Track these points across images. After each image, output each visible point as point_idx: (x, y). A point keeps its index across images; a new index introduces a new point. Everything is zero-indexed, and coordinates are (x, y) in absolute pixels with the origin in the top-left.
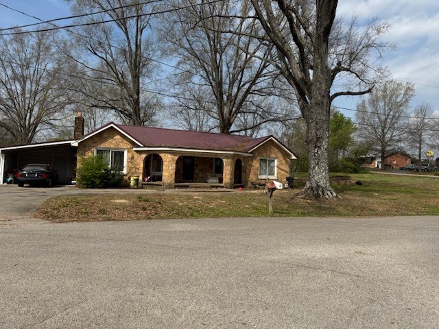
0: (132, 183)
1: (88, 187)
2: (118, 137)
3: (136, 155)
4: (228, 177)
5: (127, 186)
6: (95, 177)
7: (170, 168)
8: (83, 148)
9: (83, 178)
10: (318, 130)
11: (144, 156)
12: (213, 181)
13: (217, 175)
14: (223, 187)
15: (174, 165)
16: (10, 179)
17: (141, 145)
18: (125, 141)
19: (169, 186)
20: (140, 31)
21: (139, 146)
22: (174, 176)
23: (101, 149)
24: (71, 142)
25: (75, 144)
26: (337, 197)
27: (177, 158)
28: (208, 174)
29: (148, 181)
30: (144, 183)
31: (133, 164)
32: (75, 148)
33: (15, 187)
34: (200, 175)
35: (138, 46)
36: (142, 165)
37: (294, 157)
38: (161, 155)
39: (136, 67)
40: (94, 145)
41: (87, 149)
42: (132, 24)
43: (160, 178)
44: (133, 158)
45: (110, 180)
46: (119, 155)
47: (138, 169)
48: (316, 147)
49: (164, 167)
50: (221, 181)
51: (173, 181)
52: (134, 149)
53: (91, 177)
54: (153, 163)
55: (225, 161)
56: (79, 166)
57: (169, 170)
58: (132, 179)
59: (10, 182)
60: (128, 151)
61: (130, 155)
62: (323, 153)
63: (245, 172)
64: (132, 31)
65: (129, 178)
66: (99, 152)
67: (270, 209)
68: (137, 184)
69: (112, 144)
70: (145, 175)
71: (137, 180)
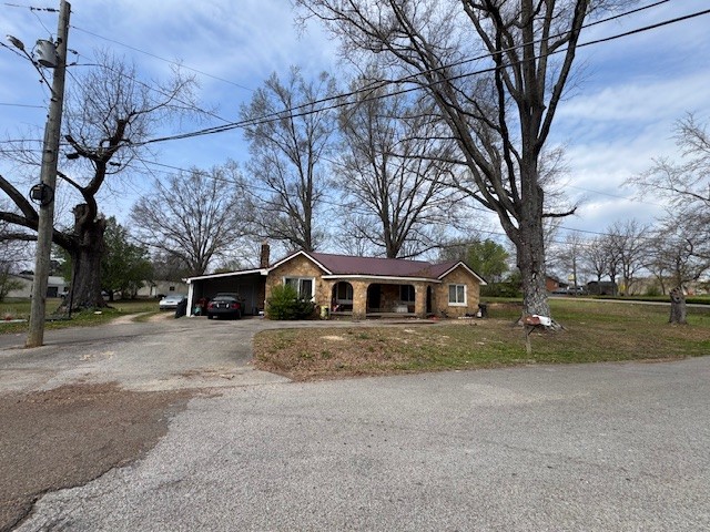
0: (323, 313)
1: (279, 319)
2: (306, 264)
3: (324, 283)
4: (421, 305)
5: (318, 317)
6: (288, 307)
7: (361, 296)
8: (272, 277)
9: (273, 308)
10: (533, 253)
11: (332, 284)
12: (402, 310)
14: (415, 317)
15: (366, 293)
16: (197, 310)
17: (330, 273)
18: (314, 269)
19: (361, 318)
20: (311, 165)
21: (328, 275)
22: (365, 305)
23: (289, 277)
24: (261, 271)
25: (264, 272)
26: (562, 328)
27: (367, 286)
28: (395, 302)
29: (337, 310)
30: (332, 312)
31: (321, 292)
32: (265, 277)
33: (205, 321)
34: (387, 303)
35: (310, 180)
36: (330, 294)
37: (484, 283)
38: (352, 283)
39: (309, 199)
40: (283, 273)
41: (276, 278)
42: (304, 159)
43: (350, 307)
44: (321, 286)
45: (302, 310)
46: (307, 284)
47: (327, 297)
48: (533, 272)
49: (355, 296)
50: (411, 309)
51: (365, 311)
52: (323, 277)
53: (283, 306)
54: (343, 290)
55: (417, 288)
56: (268, 295)
57: (359, 299)
58: (323, 308)
59: (197, 314)
60: (317, 280)
61: (318, 284)
62: (541, 279)
63: (435, 299)
64: (305, 168)
65: (319, 307)
66: (288, 280)
67: (529, 350)
68: (327, 315)
69: (302, 272)
70: (334, 304)
71: (327, 309)
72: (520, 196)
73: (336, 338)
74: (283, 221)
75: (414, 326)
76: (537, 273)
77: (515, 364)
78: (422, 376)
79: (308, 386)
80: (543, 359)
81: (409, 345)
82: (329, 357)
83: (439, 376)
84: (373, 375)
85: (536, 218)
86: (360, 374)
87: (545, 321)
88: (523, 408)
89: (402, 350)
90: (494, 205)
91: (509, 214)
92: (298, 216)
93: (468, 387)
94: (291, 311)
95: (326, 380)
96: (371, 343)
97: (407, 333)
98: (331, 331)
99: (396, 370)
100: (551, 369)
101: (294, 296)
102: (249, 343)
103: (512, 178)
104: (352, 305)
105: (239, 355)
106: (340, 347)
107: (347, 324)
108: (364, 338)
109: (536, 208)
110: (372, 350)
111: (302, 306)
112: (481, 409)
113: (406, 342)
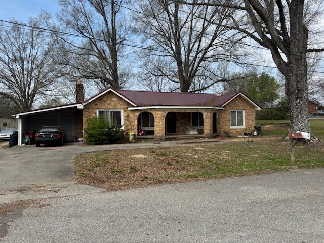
0: (131, 138)
1: (96, 144)
2: (115, 99)
3: (131, 115)
4: (208, 128)
5: (127, 141)
6: (102, 135)
7: (161, 124)
8: (87, 110)
9: (90, 136)
10: (298, 82)
11: (137, 114)
12: (193, 133)
13: (195, 127)
14: (204, 137)
15: (164, 121)
16: (27, 140)
17: (135, 105)
18: (121, 103)
19: (161, 140)
20: (114, 15)
21: (134, 107)
22: (164, 130)
23: (102, 110)
24: (78, 105)
25: (80, 106)
26: (319, 141)
27: (165, 114)
28: (187, 127)
29: (142, 135)
30: (138, 137)
31: (128, 121)
32: (81, 110)
33: (34, 149)
34: (181, 128)
35: (113, 27)
36: (136, 122)
38: (153, 113)
39: (114, 43)
40: (96, 107)
41: (90, 111)
42: (108, 9)
43: (152, 132)
44: (128, 116)
45: (113, 136)
46: (117, 115)
47: (133, 125)
48: (298, 98)
49: (156, 123)
50: (201, 132)
51: (164, 134)
52: (129, 109)
53: (99, 134)
54: (146, 118)
55: (205, 114)
56: (85, 125)
57: (159, 126)
58: (130, 134)
59: (27, 143)
60: (124, 111)
61: (126, 115)
62: (304, 103)
63: (219, 123)
64: (109, 17)
65: (127, 134)
66: (100, 112)
67: (293, 159)
68: (134, 139)
69: (111, 105)
70: (139, 130)
71: (134, 135)
72: (289, 35)
73: (141, 156)
74: (94, 64)
75: (203, 144)
76: (301, 98)
77: (282, 170)
78: (209, 182)
79: (119, 194)
80: (303, 165)
81: (199, 159)
82: (136, 171)
83: (222, 181)
84: (171, 182)
85: (302, 52)
86: (160, 182)
87: (306, 135)
88: (285, 201)
89: (193, 163)
90: (267, 43)
91: (280, 50)
92: (105, 59)
93: (245, 188)
94: (104, 137)
95: (134, 188)
96: (169, 159)
97: (197, 150)
98: (138, 151)
99: (188, 178)
100: (308, 172)
101: (106, 125)
102: (71, 164)
103: (282, 20)
104: (154, 131)
105: (63, 173)
106: (144, 163)
107: (150, 145)
108: (163, 155)
109: (301, 45)
110: (169, 164)
111: (114, 134)
112: (254, 203)
113: (196, 157)
